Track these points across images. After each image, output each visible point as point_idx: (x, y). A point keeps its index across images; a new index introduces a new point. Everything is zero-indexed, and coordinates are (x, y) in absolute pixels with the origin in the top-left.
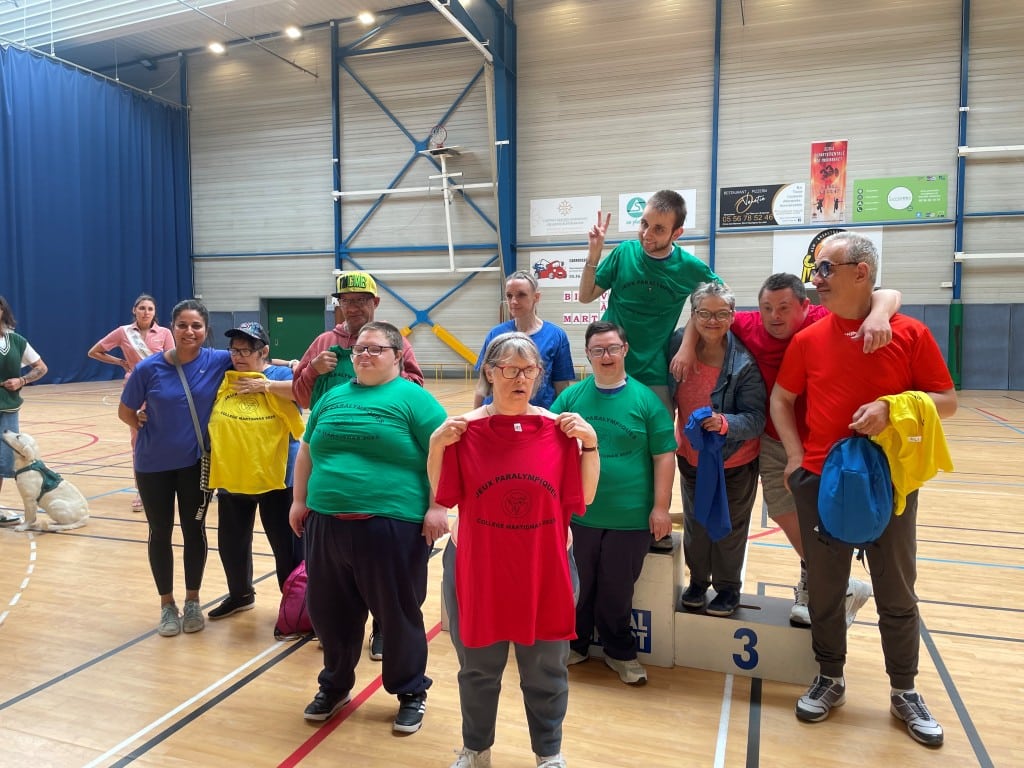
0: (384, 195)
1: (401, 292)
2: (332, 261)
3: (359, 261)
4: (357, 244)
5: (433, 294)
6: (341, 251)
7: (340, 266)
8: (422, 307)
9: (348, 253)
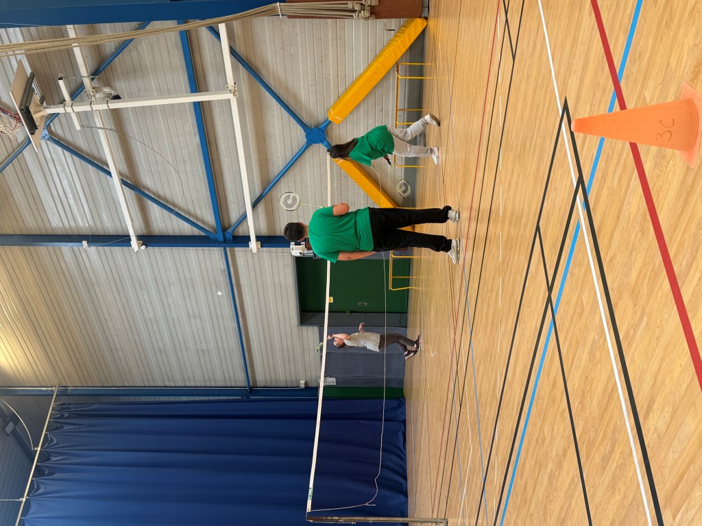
0: (124, 183)
1: (278, 163)
2: (239, 251)
3: (234, 217)
4: (208, 217)
5: (276, 117)
6: (221, 238)
7: (245, 240)
8: (299, 136)
9: (224, 230)
